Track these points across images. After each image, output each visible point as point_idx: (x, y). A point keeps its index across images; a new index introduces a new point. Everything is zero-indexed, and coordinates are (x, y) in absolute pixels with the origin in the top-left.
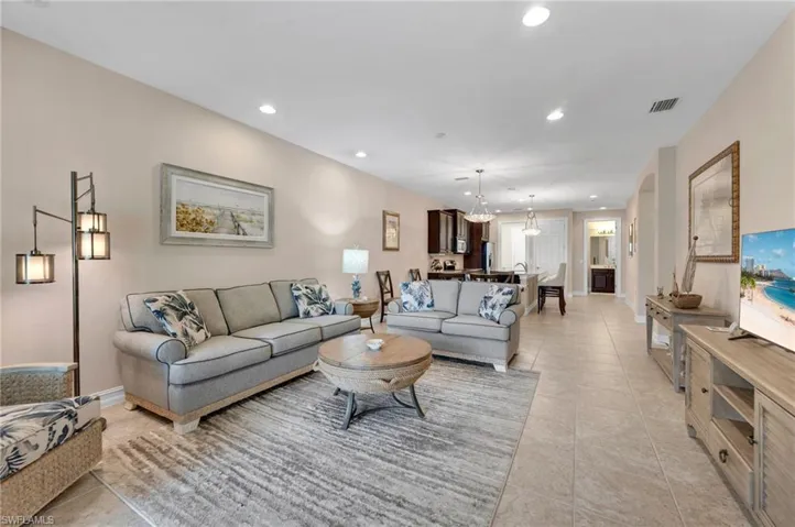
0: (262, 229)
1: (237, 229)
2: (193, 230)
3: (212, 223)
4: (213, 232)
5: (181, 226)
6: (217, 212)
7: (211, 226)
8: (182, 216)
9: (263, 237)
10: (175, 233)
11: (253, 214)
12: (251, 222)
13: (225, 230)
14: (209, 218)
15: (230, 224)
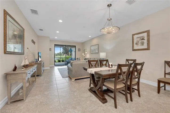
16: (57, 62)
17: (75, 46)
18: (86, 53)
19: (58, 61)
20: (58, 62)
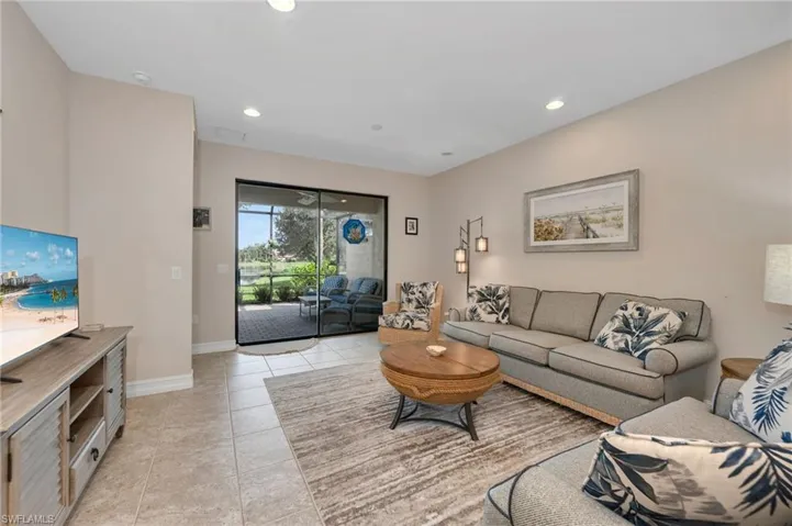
0: (620, 226)
1: (586, 231)
2: (546, 240)
3: (561, 231)
4: (562, 239)
5: (537, 237)
6: (565, 219)
7: (561, 233)
8: (538, 229)
9: (622, 236)
10: (533, 243)
11: (607, 212)
12: (604, 221)
13: (573, 235)
14: (557, 226)
15: (579, 227)
16: (252, 303)
17: (386, 198)
18: (482, 245)
19: (256, 294)
20: (253, 298)
